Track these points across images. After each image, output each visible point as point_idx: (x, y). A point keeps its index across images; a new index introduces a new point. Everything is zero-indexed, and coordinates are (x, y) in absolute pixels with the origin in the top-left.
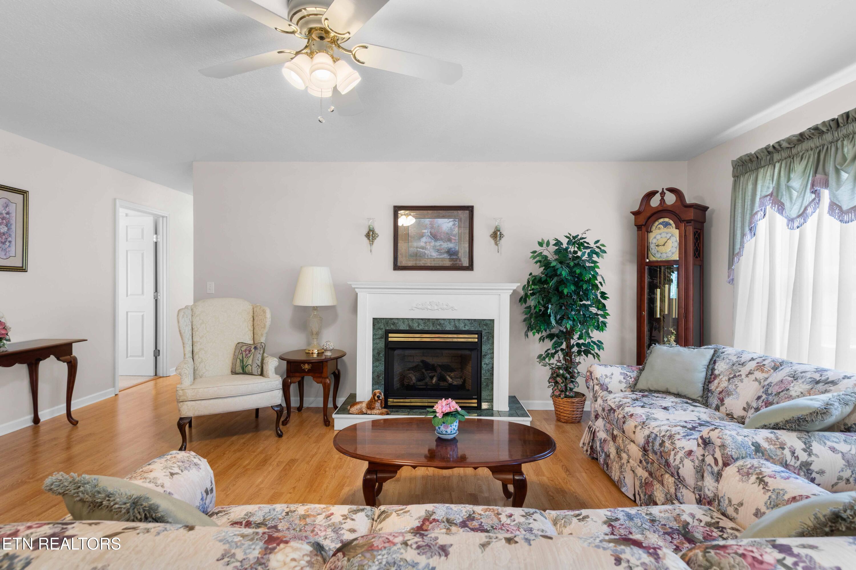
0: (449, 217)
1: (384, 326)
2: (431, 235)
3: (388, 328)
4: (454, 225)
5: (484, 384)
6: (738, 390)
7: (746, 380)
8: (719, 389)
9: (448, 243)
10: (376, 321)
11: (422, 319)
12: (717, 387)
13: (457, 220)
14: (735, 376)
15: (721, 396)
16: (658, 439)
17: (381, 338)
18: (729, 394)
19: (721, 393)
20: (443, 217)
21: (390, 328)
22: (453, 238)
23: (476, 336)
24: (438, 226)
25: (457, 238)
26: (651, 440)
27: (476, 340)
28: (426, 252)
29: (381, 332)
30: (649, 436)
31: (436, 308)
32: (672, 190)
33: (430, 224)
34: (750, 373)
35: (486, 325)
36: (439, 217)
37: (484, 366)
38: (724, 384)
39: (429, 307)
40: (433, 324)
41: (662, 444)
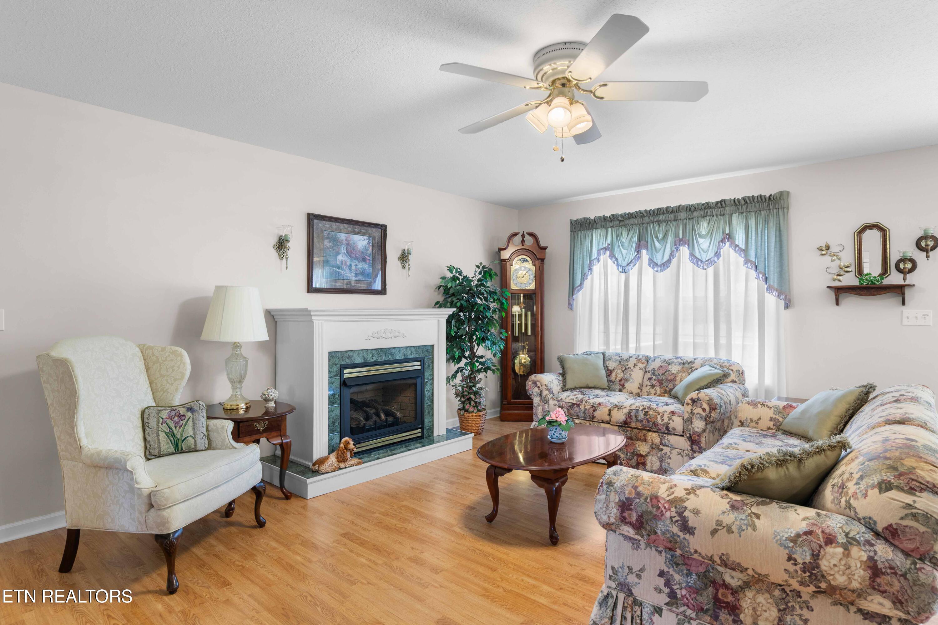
0: (364, 234)
1: (340, 361)
2: (347, 253)
3: (343, 363)
4: (368, 243)
5: (426, 411)
6: (632, 376)
7: (634, 370)
8: (618, 379)
9: (363, 263)
10: (332, 355)
11: (375, 349)
12: (616, 378)
13: (371, 238)
14: (626, 369)
15: (621, 383)
16: (640, 412)
17: (336, 375)
18: (627, 380)
19: (620, 381)
20: (359, 233)
21: (345, 363)
22: (368, 258)
23: (419, 363)
24: (354, 244)
25: (371, 259)
26: (633, 414)
27: (419, 367)
28: (342, 271)
29: (336, 369)
30: (630, 413)
31: (390, 335)
32: (531, 234)
33: (346, 240)
34: (635, 365)
35: (427, 351)
36: (354, 233)
37: (426, 393)
38: (621, 375)
39: (384, 335)
40: (385, 354)
41: (646, 413)
